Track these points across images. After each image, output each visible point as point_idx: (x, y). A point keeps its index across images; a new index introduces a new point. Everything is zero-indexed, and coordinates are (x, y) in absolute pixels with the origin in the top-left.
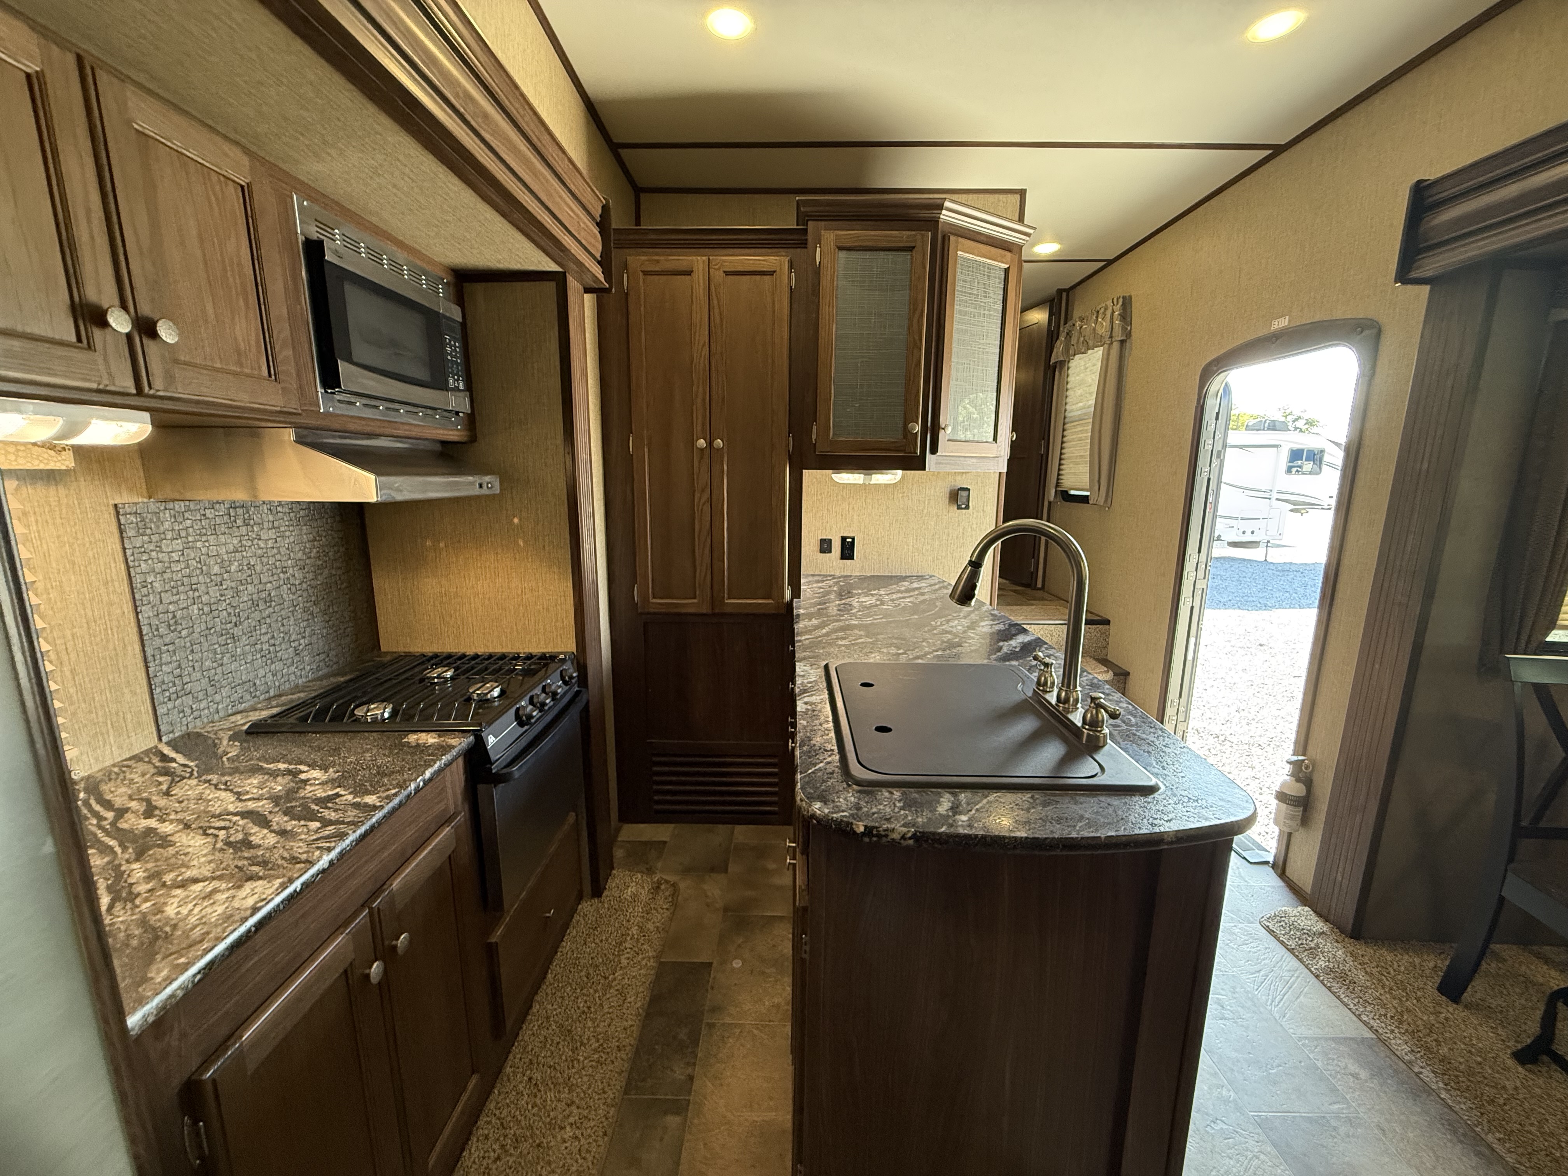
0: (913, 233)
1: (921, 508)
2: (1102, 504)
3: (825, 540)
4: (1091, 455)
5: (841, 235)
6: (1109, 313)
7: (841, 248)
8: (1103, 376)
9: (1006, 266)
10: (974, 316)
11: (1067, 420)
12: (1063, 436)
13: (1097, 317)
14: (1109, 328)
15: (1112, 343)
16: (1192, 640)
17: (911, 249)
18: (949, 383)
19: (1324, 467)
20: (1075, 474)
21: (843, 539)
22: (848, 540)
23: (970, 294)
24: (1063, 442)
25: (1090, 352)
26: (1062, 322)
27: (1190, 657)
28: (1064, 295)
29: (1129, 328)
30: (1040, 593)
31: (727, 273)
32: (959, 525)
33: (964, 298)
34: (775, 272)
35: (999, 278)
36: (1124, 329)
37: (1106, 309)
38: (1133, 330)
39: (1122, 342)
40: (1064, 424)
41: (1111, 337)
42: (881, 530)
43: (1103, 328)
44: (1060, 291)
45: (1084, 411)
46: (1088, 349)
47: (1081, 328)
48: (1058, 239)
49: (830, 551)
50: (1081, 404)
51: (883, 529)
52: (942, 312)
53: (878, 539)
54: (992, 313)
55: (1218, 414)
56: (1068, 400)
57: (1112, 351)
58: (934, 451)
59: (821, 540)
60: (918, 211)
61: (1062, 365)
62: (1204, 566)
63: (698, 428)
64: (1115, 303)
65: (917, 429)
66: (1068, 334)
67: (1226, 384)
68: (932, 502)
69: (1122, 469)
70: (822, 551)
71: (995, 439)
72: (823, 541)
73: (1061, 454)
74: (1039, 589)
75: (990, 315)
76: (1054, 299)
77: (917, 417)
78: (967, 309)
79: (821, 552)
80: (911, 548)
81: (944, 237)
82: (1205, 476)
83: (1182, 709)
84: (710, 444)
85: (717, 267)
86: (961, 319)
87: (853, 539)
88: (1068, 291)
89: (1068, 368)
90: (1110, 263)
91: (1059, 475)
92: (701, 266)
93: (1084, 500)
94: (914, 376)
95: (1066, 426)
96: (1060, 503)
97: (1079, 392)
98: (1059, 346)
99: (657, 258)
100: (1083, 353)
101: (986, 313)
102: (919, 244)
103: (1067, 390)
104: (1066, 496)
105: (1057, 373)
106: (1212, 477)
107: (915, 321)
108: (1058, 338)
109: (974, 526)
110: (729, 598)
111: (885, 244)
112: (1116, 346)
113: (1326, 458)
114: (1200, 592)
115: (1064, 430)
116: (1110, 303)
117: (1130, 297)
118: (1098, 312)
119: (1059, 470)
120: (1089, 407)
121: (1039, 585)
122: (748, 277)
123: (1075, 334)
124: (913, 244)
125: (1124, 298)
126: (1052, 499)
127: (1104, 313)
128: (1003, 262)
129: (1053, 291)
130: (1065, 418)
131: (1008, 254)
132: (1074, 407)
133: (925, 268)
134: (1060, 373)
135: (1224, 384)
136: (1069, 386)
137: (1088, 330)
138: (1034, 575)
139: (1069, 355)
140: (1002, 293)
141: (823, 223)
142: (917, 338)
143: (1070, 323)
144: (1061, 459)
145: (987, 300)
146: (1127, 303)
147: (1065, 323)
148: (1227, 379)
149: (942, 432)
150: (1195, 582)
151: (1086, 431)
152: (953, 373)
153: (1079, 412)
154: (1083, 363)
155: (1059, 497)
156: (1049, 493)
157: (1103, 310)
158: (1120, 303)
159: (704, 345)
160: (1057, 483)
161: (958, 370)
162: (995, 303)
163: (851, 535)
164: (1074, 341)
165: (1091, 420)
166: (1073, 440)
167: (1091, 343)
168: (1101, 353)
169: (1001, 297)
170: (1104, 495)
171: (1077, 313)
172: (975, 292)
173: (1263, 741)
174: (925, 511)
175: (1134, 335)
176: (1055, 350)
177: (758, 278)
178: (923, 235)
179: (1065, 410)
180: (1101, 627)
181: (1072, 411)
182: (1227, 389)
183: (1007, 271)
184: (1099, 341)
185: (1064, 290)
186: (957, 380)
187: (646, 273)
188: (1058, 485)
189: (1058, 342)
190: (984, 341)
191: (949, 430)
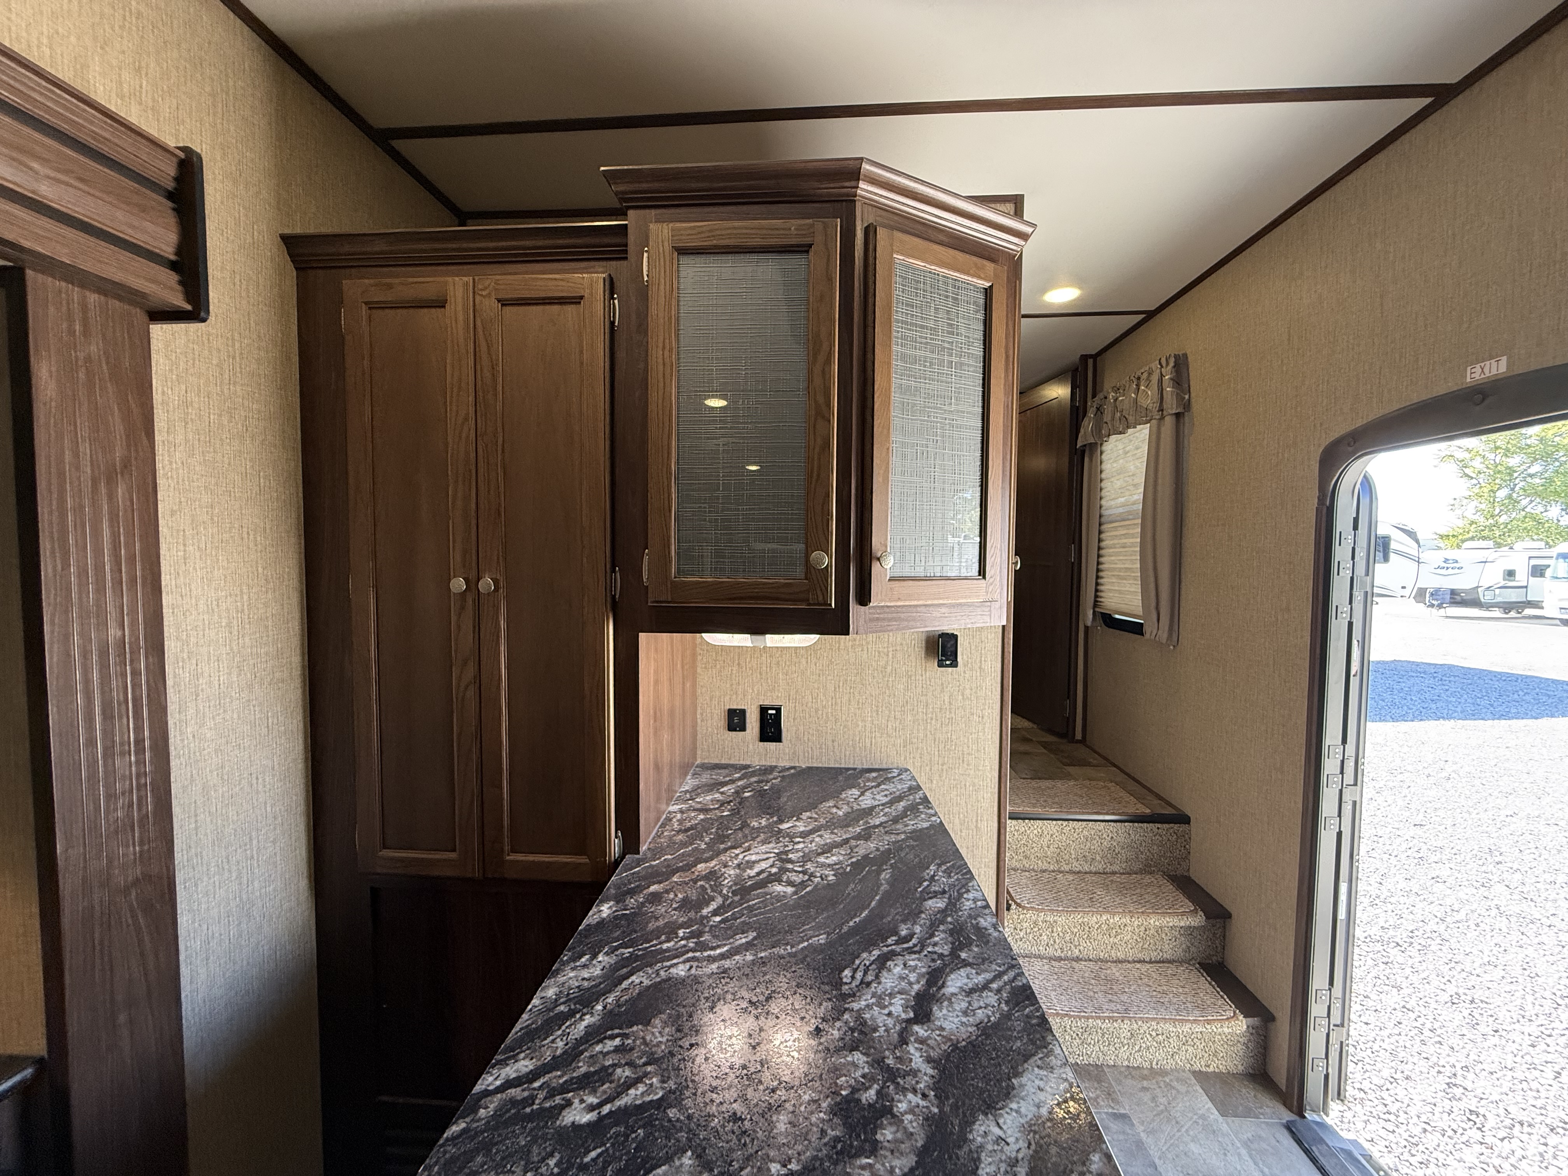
0: (810, 221)
1: (882, 663)
2: (1164, 641)
3: (735, 710)
4: (1143, 569)
5: (680, 230)
6: (1155, 378)
7: (683, 251)
8: (1152, 464)
9: (988, 284)
10: (931, 364)
11: (1103, 520)
12: (1100, 541)
13: (1138, 385)
14: (1156, 397)
15: (1162, 418)
16: (1343, 888)
17: (804, 249)
18: (886, 479)
19: (1392, 556)
20: (1120, 592)
21: (763, 710)
22: (770, 712)
23: (922, 327)
24: (1099, 548)
25: (1130, 431)
26: (1090, 395)
27: (1342, 915)
28: (1090, 362)
29: (1187, 397)
30: (1082, 752)
31: (504, 303)
32: (942, 691)
33: (909, 333)
34: (582, 297)
35: (975, 303)
36: (1180, 399)
37: (1150, 374)
38: (1193, 400)
39: (1178, 416)
40: (1100, 525)
41: (1161, 410)
42: (821, 696)
43: (1148, 397)
44: (1084, 358)
45: (1127, 509)
46: (1128, 427)
47: (1116, 400)
48: (1077, 280)
49: (743, 728)
50: (1122, 500)
51: (824, 695)
52: (869, 356)
53: (817, 711)
54: (964, 360)
55: (1356, 521)
56: (1103, 493)
57: (1163, 429)
58: (864, 598)
59: (730, 710)
60: (817, 185)
61: (1094, 448)
62: (1352, 764)
63: (456, 557)
64: (1164, 364)
65: (826, 560)
66: (1098, 409)
67: (1365, 476)
68: (899, 655)
69: (1191, 592)
70: (732, 727)
71: (982, 572)
72: (732, 713)
73: (1098, 563)
74: (1078, 742)
75: (962, 364)
76: (1077, 369)
77: (828, 541)
78: (918, 353)
79: (729, 730)
80: (868, 725)
81: (867, 230)
82: (1344, 618)
83: (1337, 1006)
84: (472, 584)
85: (484, 293)
86: (906, 369)
87: (778, 710)
88: (1095, 357)
89: (1101, 453)
90: (1150, 315)
91: (1097, 591)
92: (460, 293)
93: (1136, 629)
94: (819, 467)
95: (1103, 527)
96: (1101, 628)
97: (1118, 484)
98: (1088, 425)
99: (388, 280)
100: (1120, 433)
101: (954, 359)
102: (819, 239)
103: (1101, 481)
104: (1108, 621)
105: (1086, 460)
106: (1354, 620)
107: (817, 369)
108: (1085, 414)
109: (968, 692)
110: (514, 851)
111: (757, 242)
112: (1169, 421)
113: (1393, 545)
114: (1350, 807)
115: (1100, 532)
116: (1155, 365)
117: (1185, 356)
118: (1139, 378)
119: (1097, 584)
120: (1134, 503)
121: (1079, 736)
122: (540, 308)
123: (1108, 409)
124: (808, 240)
125: (1177, 357)
126: (1089, 623)
127: (1148, 379)
128: (979, 277)
129: (1074, 358)
130: (1100, 516)
131: (990, 266)
132: (1112, 503)
133: (830, 280)
134: (1091, 460)
135: (1362, 475)
136: (1103, 476)
137: (1127, 402)
138: (1070, 722)
139: (1101, 436)
140: (982, 328)
141: (653, 212)
142: (821, 399)
143: (1101, 396)
144: (1098, 570)
145: (954, 339)
146: (1181, 364)
147: (1094, 396)
148: (1367, 469)
149: (876, 568)
150: (1341, 791)
151: (1133, 536)
152: (895, 461)
153: (1121, 510)
154: (1120, 446)
155: (1100, 621)
156: (1085, 615)
157: (1145, 375)
158: (1172, 364)
159: (466, 419)
160: (1096, 601)
161: (904, 456)
162: (969, 344)
163: (776, 703)
164: (1107, 417)
165: (1139, 521)
166: (1113, 546)
167: (1131, 419)
168: (1147, 431)
169: (980, 335)
170: (1167, 628)
171: (1108, 383)
172: (931, 324)
173: (1401, 935)
174: (889, 668)
175: (1196, 407)
176: (1082, 431)
177: (556, 308)
178: (825, 227)
179: (1101, 507)
180: (1176, 826)
181: (1110, 508)
182: (1367, 483)
183: (988, 293)
184: (1141, 416)
185: (1091, 356)
186: (903, 473)
187: (372, 306)
188: (1096, 604)
189: (1086, 420)
190: (953, 408)
191: (889, 563)
